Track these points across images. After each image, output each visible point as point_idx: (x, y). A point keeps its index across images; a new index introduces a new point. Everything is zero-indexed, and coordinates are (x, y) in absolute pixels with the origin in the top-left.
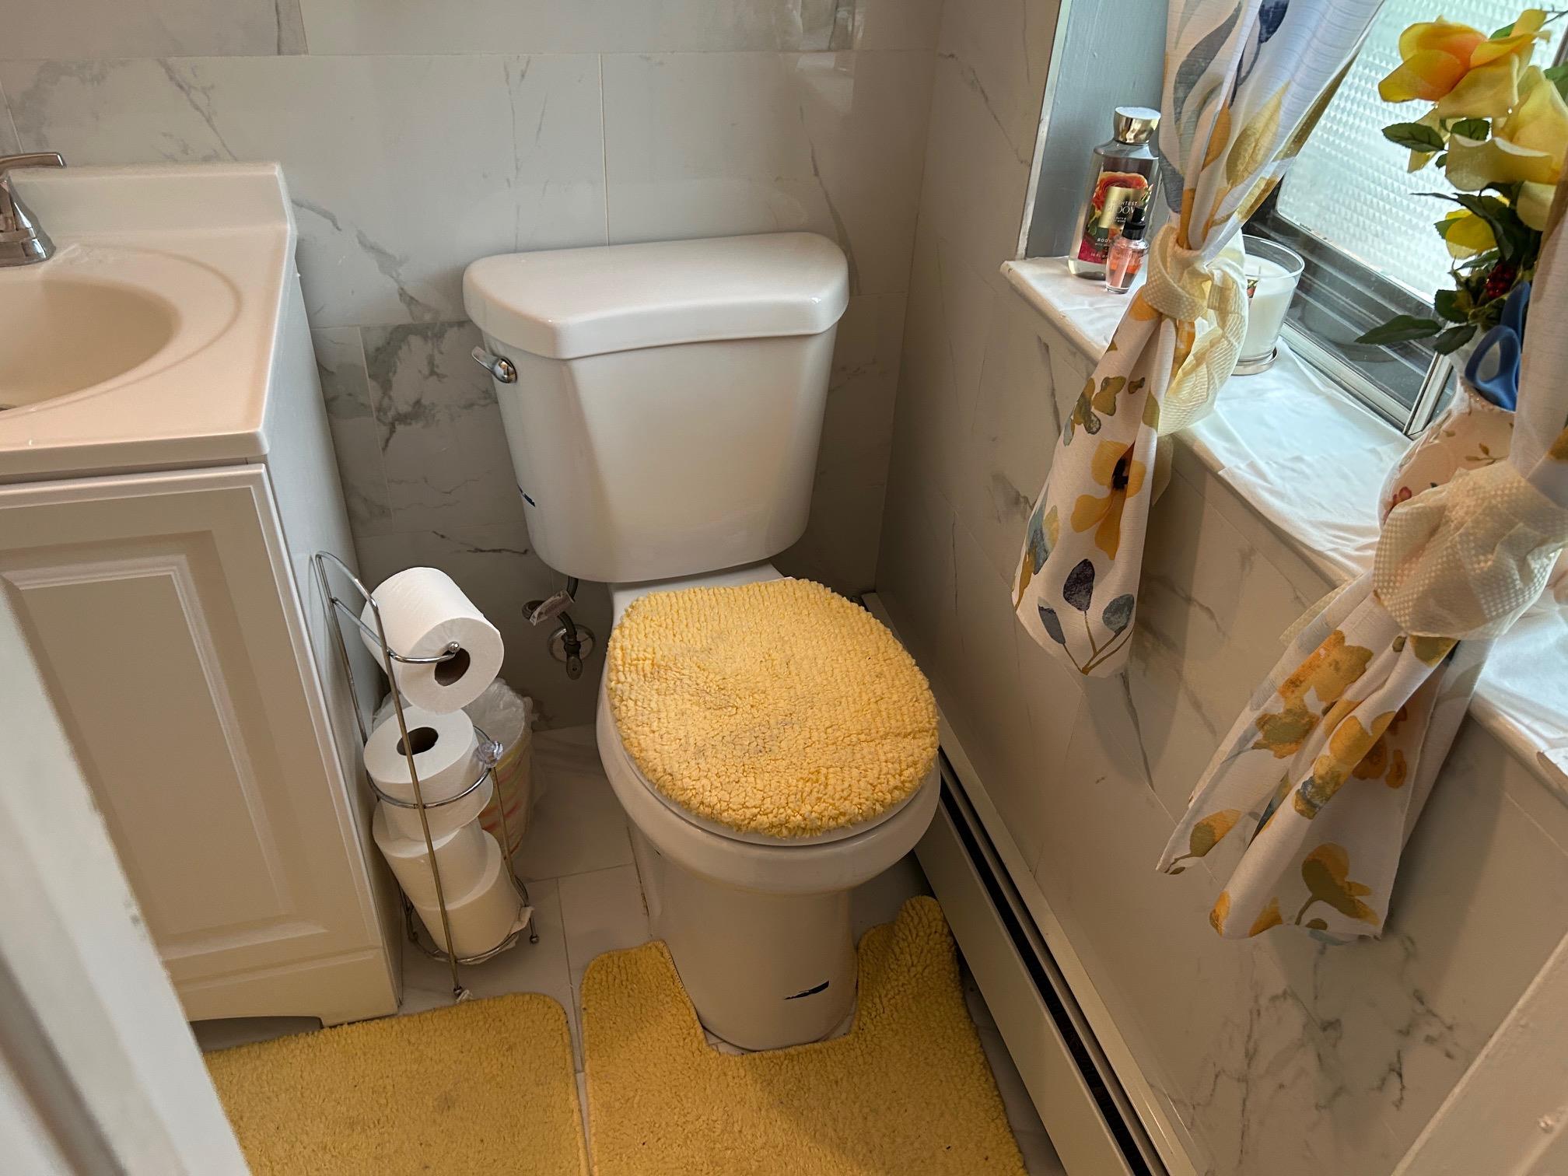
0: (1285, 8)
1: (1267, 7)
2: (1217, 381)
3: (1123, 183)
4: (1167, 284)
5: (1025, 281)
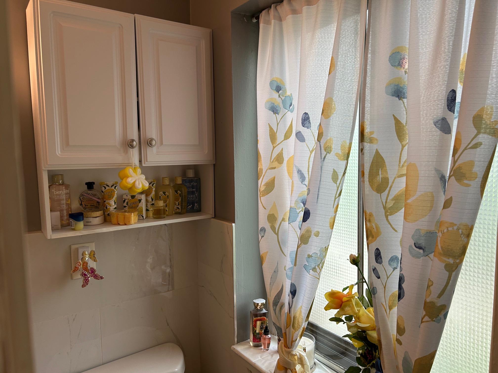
0: (296, 290)
1: (292, 291)
3: (260, 320)
4: (285, 359)
5: (240, 352)
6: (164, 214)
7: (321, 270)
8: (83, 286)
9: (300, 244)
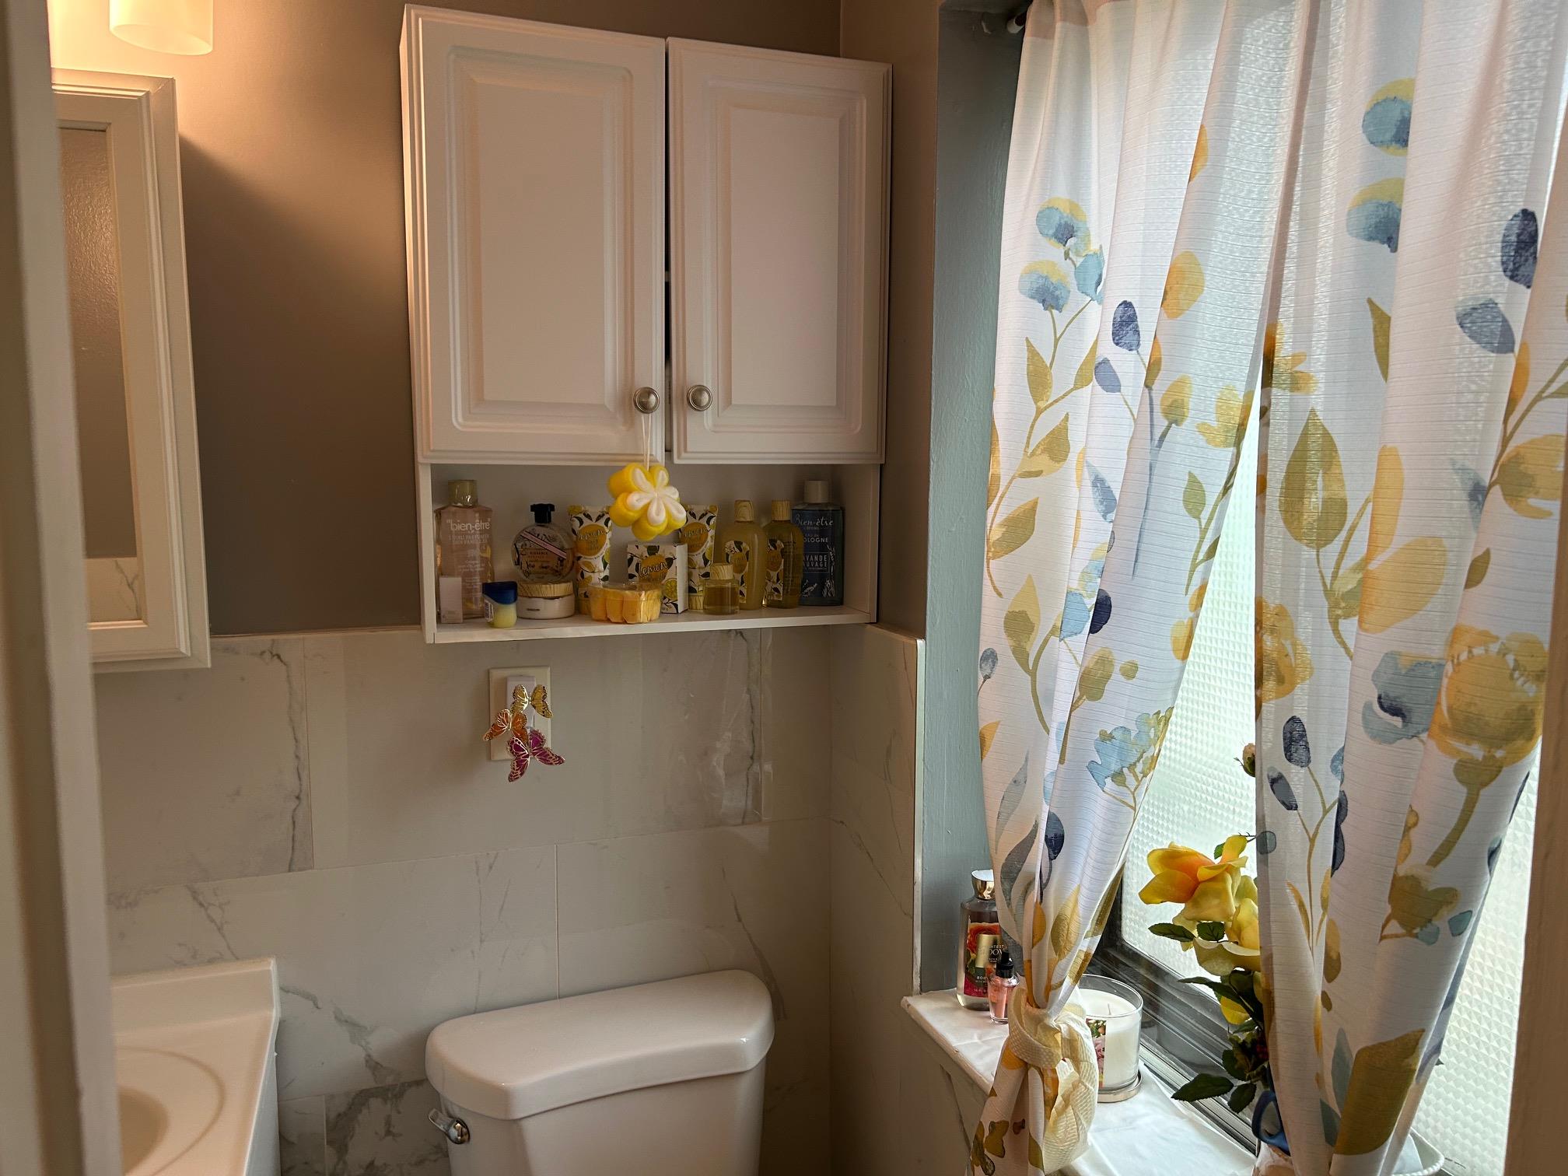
0: (1062, 837)
1: (1049, 837)
2: (1084, 1122)
3: (989, 931)
4: (1027, 1039)
5: (921, 1017)
6: (734, 602)
7: (1139, 782)
8: (512, 778)
9: (1080, 698)
